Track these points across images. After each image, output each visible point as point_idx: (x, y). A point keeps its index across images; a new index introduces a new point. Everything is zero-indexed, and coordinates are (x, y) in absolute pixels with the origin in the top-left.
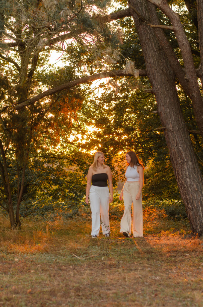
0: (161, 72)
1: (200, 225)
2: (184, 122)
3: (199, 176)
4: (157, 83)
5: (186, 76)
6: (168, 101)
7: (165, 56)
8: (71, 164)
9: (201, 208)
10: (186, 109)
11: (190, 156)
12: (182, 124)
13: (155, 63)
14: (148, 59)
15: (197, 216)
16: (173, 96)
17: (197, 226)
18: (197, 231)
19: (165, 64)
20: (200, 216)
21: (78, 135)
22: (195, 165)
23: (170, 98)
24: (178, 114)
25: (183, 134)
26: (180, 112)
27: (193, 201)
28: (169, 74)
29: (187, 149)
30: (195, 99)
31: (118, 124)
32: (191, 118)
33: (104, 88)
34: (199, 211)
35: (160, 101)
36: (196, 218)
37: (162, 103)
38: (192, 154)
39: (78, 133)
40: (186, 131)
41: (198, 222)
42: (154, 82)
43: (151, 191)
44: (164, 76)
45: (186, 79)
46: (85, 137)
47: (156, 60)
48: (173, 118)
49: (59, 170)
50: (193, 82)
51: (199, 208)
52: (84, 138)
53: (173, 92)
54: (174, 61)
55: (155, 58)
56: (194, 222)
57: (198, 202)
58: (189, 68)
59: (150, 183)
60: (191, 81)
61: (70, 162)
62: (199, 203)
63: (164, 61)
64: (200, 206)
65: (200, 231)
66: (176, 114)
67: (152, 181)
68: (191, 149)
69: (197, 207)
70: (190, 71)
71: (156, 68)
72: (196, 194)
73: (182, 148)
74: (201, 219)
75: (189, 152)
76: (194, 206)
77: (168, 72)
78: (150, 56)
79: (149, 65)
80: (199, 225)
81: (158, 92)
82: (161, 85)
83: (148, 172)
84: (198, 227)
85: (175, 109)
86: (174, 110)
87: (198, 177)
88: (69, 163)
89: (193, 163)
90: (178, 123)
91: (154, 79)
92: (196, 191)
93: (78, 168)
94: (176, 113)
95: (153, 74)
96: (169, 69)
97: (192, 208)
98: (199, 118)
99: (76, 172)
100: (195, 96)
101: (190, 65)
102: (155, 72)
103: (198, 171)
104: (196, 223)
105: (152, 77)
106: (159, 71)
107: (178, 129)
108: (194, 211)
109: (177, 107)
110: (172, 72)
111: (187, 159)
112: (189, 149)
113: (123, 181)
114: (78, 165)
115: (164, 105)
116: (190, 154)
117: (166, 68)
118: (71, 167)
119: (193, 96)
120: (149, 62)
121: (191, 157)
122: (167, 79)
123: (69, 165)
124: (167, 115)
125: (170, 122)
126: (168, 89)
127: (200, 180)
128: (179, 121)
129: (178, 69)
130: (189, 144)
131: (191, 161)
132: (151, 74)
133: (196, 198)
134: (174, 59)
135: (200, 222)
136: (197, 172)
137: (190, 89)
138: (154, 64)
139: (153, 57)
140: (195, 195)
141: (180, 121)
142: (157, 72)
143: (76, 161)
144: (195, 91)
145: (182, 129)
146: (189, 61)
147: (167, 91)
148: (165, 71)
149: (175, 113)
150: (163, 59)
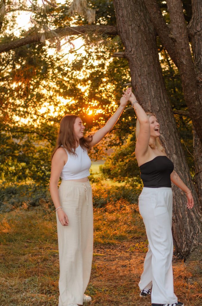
0: (137, 28)
1: (187, 243)
2: (168, 99)
3: (187, 174)
4: (132, 45)
5: (171, 33)
6: (146, 69)
7: (143, 7)
8: (41, 139)
9: (188, 219)
10: (169, 81)
11: (174, 147)
12: (165, 102)
13: (130, 16)
14: (120, 11)
15: (183, 231)
16: (153, 63)
17: (182, 244)
18: (183, 251)
19: (143, 17)
20: (186, 230)
21: (50, 106)
22: (181, 159)
23: (149, 66)
24: (159, 88)
25: (165, 116)
26: (162, 86)
27: (177, 210)
28: (148, 32)
29: (171, 137)
30: (185, 68)
31: (92, 96)
32: (175, 91)
33: (75, 53)
34: (185, 224)
35: (135, 69)
36: (181, 233)
37: (138, 72)
38: (177, 144)
39: (50, 105)
40: (170, 111)
41: (184, 239)
42: (127, 43)
43: (128, 172)
44: (142, 35)
45: (172, 39)
46: (58, 109)
47: (131, 12)
48: (153, 94)
49: (28, 145)
50: (181, 43)
51: (186, 219)
52: (56, 110)
53: (153, 57)
54: (155, 12)
55: (129, 9)
56: (178, 237)
57: (184, 211)
58: (177, 22)
59: (127, 163)
60: (180, 40)
61: (40, 136)
62: (186, 213)
63: (142, 14)
64: (187, 216)
65: (187, 251)
66: (157, 88)
67: (129, 161)
68: (176, 137)
69: (183, 218)
70: (178, 26)
71: (130, 24)
72: (182, 199)
73: (164, 136)
74: (188, 235)
75: (173, 142)
76: (179, 216)
77: (147, 29)
78: (123, 6)
79: (121, 19)
80: (185, 243)
81: (133, 56)
82: (137, 47)
83: (126, 149)
84: (184, 246)
85: (156, 81)
86: (154, 82)
87: (185, 176)
88: (39, 138)
89: (178, 157)
90: (159, 100)
91: (128, 38)
92: (182, 195)
93: (49, 143)
94: (157, 86)
95: (126, 32)
96: (149, 25)
97: (177, 219)
98: (188, 94)
99: (47, 148)
100: (185, 63)
101: (178, 17)
102: (129, 28)
103: (185, 168)
104: (180, 240)
105: (125, 35)
106: (135, 27)
107: (158, 108)
108: (179, 222)
109: (158, 78)
110: (152, 29)
111: (170, 151)
112: (173, 137)
113: (97, 160)
114: (49, 140)
115: (140, 76)
116: (175, 144)
117: (144, 23)
118: (41, 142)
119: (182, 62)
120: (120, 15)
121: (176, 149)
122: (145, 39)
123: (39, 139)
124: (144, 90)
125: (149, 98)
126: (146, 53)
127: (188, 180)
128: (160, 97)
129: (161, 24)
130: (174, 130)
131: (176, 153)
132: (123, 31)
133: (181, 205)
134: (155, 10)
135: (186, 238)
136: (183, 169)
137: (178, 53)
138: (127, 17)
139: (126, 7)
140: (181, 201)
141: (162, 97)
142: (132, 29)
143: (46, 135)
144: (184, 56)
145: (165, 109)
146: (177, 11)
147: (145, 55)
148: (142, 28)
149: (155, 86)
150: (140, 11)
